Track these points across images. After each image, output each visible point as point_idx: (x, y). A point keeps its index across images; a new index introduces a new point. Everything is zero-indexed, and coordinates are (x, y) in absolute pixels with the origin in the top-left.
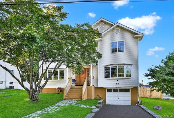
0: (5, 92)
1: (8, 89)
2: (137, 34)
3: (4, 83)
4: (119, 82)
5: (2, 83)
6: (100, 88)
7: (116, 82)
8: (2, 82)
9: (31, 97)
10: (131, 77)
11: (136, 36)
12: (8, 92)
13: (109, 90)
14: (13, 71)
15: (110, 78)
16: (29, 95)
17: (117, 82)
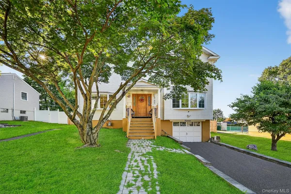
0: (14, 126)
1: (18, 120)
2: (213, 55)
3: (10, 111)
4: (191, 113)
5: (7, 112)
6: (166, 120)
7: (187, 113)
8: (7, 109)
9: (85, 140)
10: (204, 107)
11: (211, 57)
12: (20, 126)
13: (176, 124)
14: (26, 94)
15: (181, 108)
16: (83, 135)
17: (189, 114)
